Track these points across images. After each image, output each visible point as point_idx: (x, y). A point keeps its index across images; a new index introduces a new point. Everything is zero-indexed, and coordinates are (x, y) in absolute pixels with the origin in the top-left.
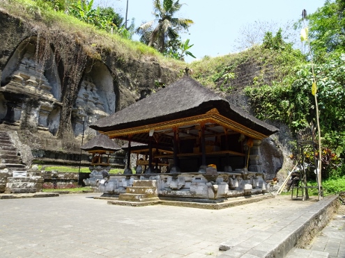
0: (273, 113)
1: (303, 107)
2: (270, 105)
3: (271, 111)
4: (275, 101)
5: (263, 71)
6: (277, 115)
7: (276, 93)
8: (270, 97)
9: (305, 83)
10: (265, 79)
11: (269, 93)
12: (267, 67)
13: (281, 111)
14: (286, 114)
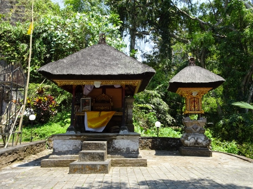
0: (10, 55)
1: (40, 54)
2: (8, 45)
3: (8, 52)
4: (14, 42)
5: (13, 11)
6: (14, 58)
7: (15, 34)
8: (9, 37)
9: (45, 31)
10: (13, 18)
11: (9, 32)
12: (19, 7)
13: (18, 54)
14: (24, 58)
